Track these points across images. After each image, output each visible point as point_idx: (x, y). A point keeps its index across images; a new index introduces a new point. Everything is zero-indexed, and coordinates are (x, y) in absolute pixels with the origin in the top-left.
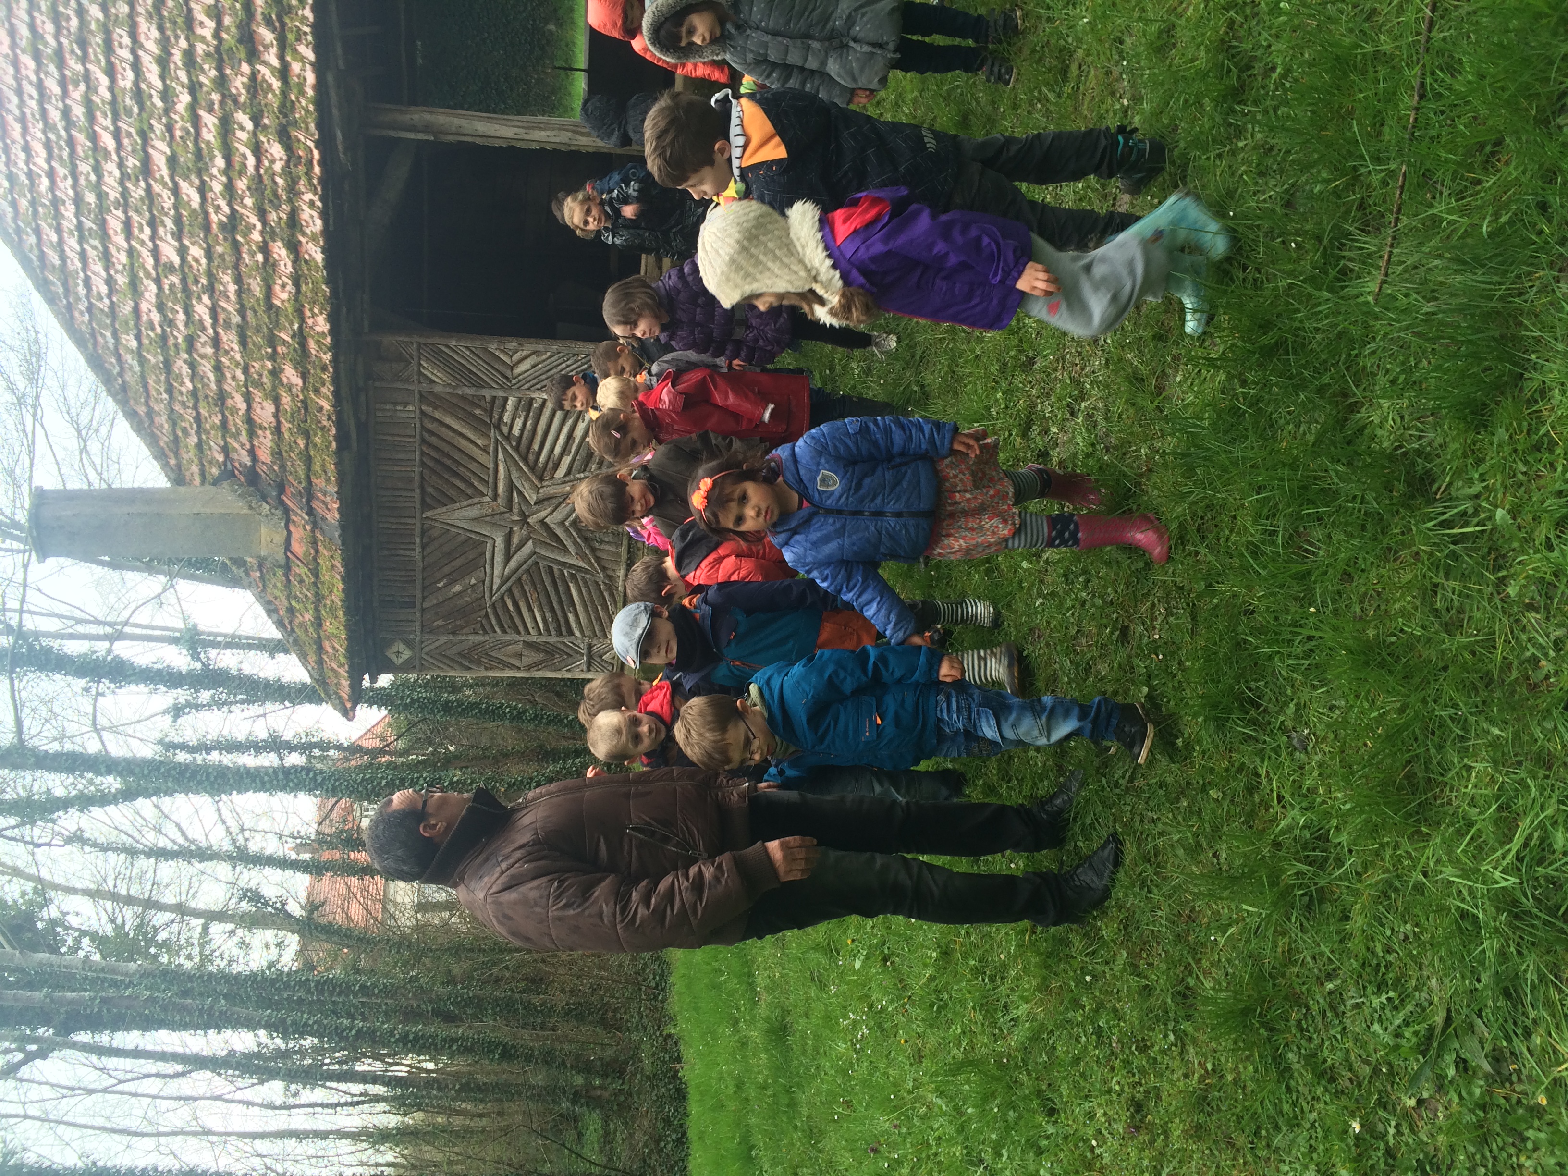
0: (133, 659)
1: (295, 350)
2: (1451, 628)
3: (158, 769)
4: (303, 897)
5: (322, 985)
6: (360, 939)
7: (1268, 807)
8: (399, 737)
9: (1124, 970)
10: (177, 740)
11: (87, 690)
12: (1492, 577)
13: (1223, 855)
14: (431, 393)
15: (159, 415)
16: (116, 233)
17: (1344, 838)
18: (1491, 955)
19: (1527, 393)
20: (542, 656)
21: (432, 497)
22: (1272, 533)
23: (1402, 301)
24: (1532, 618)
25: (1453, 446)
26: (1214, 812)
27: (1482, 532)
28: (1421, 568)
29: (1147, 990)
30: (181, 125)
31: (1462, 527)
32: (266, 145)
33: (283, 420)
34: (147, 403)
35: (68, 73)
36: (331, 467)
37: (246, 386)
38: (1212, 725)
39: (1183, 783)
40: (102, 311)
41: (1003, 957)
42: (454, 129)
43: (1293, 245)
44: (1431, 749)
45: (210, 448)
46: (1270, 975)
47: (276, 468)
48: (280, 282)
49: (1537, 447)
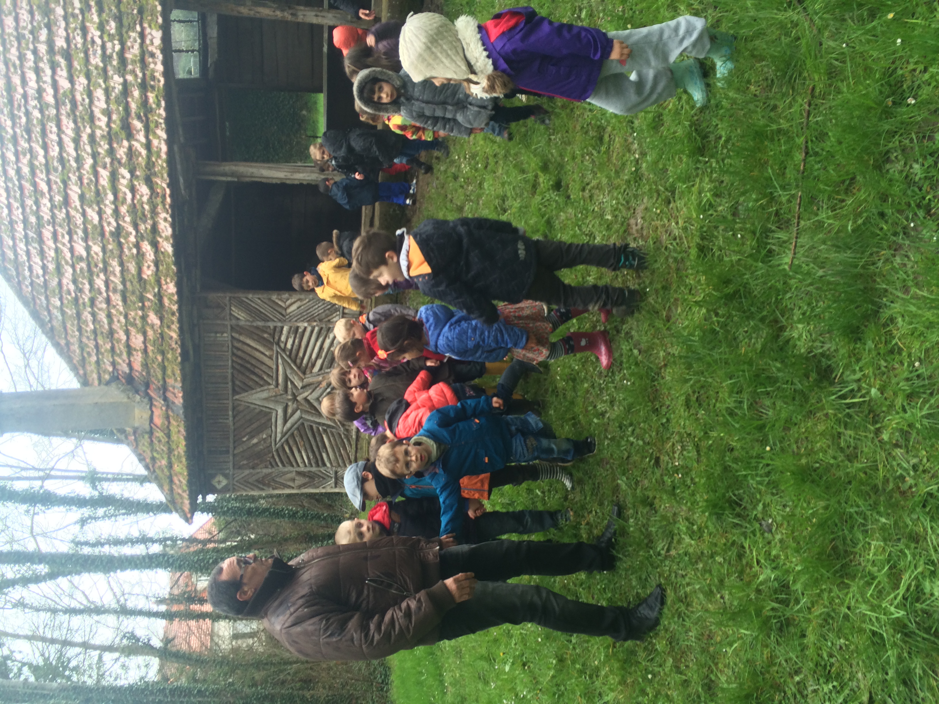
0: (56, 491)
1: (156, 304)
2: (852, 458)
3: (71, 559)
4: (161, 635)
5: (174, 691)
6: (197, 661)
7: (751, 567)
8: (220, 531)
9: (671, 670)
10: (82, 540)
11: (28, 511)
12: (872, 428)
13: (727, 597)
14: (238, 326)
15: (73, 344)
16: (48, 239)
17: (798, 587)
18: (893, 660)
19: (882, 321)
20: (307, 480)
21: (239, 386)
22: (741, 402)
23: (805, 268)
24: (898, 452)
25: (842, 351)
26: (719, 571)
27: (864, 401)
28: (830, 423)
29: (686, 683)
30: (87, 176)
31: (852, 398)
32: (138, 187)
33: (148, 345)
34: (66, 338)
35: (20, 149)
36: (178, 372)
37: (126, 326)
38: (714, 518)
39: (699, 553)
40: (39, 285)
41: (596, 663)
42: (249, 174)
43: (739, 236)
44: (846, 532)
45: (104, 363)
46: (761, 672)
47: (144, 373)
48: (146, 265)
49: (891, 352)
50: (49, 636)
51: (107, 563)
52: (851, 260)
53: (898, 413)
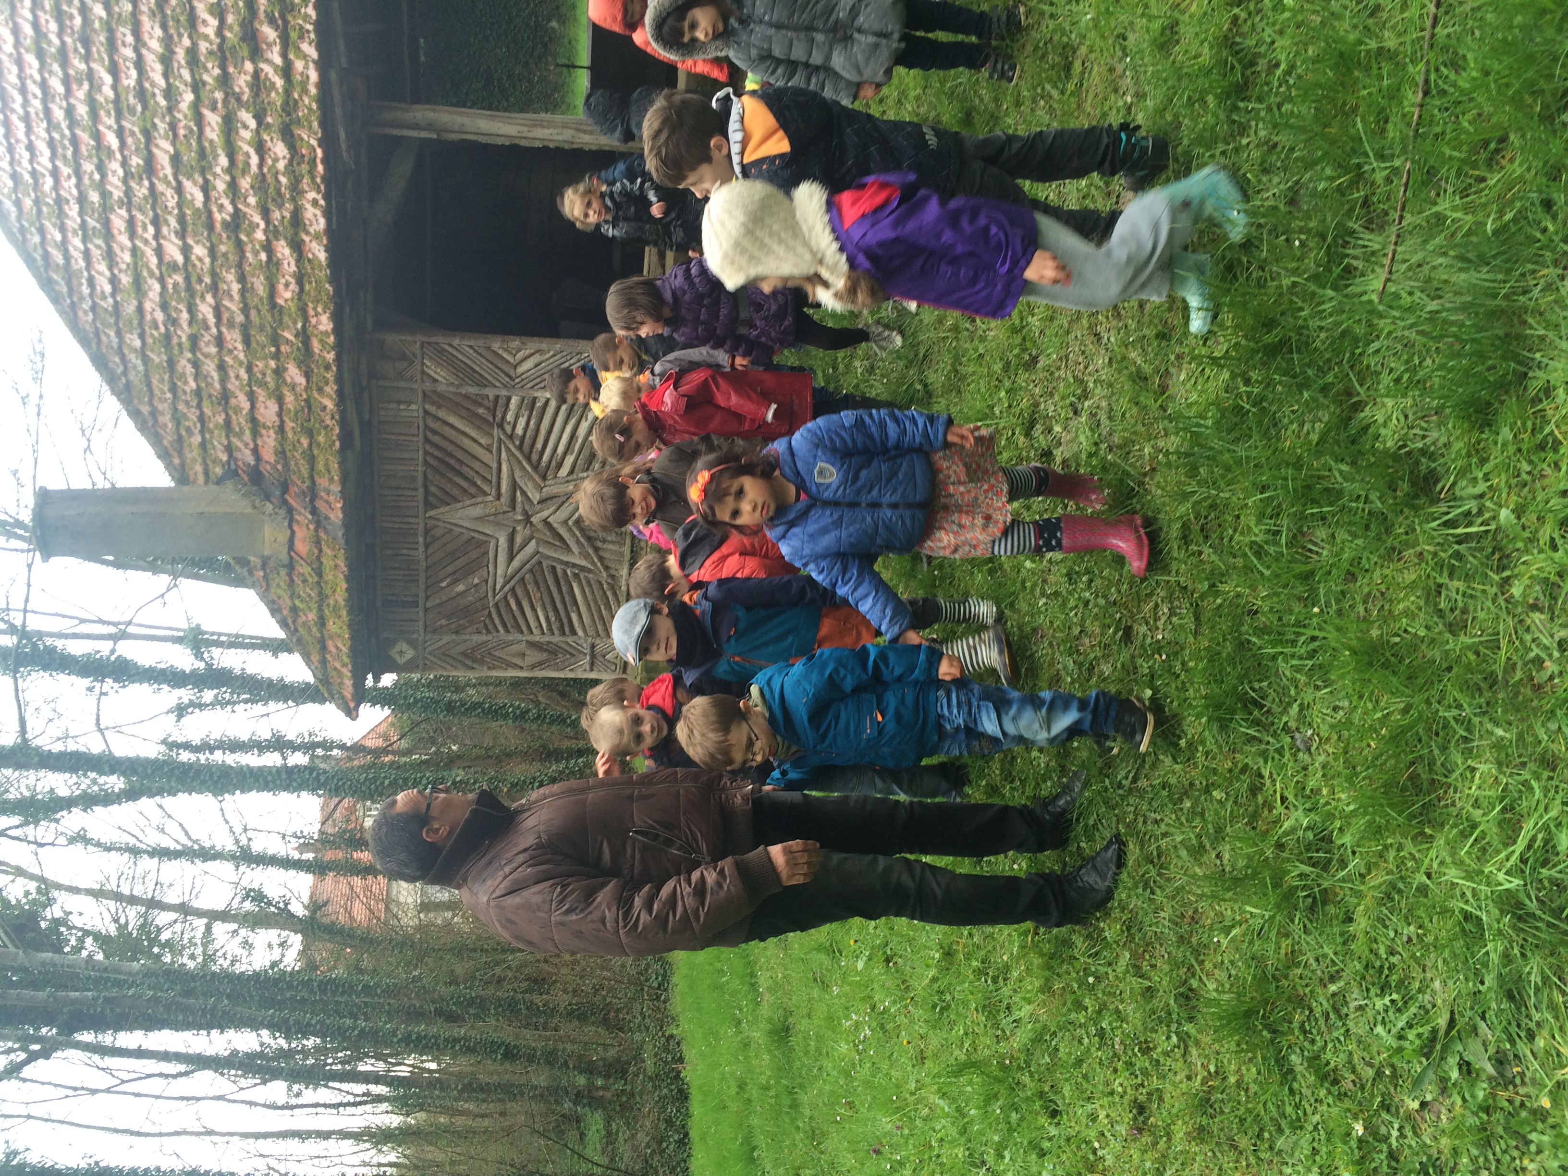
0: (136, 659)
1: (298, 349)
2: (1455, 628)
3: (162, 768)
4: (306, 897)
5: (325, 985)
6: (362, 939)
7: (1271, 808)
8: (402, 736)
9: (1127, 971)
10: (181, 739)
11: (90, 689)
12: (1496, 578)
13: (1227, 856)
14: (434, 392)
15: (163, 414)
16: (120, 232)
17: (1347, 839)
18: (1494, 957)
19: (1532, 393)
20: (545, 655)
21: (436, 496)
22: (1277, 533)
23: (1406, 300)
24: (1537, 617)
25: (1458, 446)
26: (1217, 813)
27: (1487, 531)
28: (1426, 568)
29: (1149, 992)
30: (185, 123)
31: (1466, 527)
32: (269, 144)
33: (286, 419)
34: (150, 403)
35: (72, 72)
36: (335, 467)
37: (249, 385)
38: (1215, 727)
39: (1186, 784)
40: (106, 310)
41: (1005, 958)
42: (456, 128)
43: (1297, 243)
44: (1436, 752)
45: (214, 448)
46: (1273, 976)
47: (279, 467)
48: (283, 281)
49: (1541, 447)
50: (127, 892)
51: (219, 777)
52: (1487, 284)
53: (1541, 551)
